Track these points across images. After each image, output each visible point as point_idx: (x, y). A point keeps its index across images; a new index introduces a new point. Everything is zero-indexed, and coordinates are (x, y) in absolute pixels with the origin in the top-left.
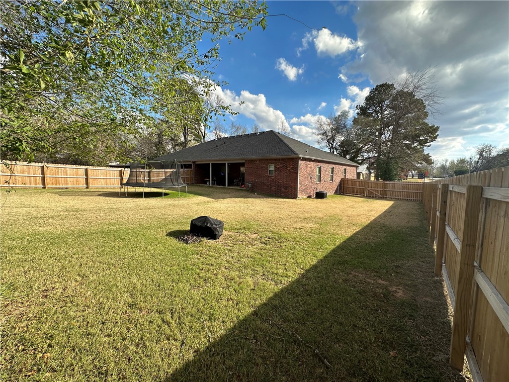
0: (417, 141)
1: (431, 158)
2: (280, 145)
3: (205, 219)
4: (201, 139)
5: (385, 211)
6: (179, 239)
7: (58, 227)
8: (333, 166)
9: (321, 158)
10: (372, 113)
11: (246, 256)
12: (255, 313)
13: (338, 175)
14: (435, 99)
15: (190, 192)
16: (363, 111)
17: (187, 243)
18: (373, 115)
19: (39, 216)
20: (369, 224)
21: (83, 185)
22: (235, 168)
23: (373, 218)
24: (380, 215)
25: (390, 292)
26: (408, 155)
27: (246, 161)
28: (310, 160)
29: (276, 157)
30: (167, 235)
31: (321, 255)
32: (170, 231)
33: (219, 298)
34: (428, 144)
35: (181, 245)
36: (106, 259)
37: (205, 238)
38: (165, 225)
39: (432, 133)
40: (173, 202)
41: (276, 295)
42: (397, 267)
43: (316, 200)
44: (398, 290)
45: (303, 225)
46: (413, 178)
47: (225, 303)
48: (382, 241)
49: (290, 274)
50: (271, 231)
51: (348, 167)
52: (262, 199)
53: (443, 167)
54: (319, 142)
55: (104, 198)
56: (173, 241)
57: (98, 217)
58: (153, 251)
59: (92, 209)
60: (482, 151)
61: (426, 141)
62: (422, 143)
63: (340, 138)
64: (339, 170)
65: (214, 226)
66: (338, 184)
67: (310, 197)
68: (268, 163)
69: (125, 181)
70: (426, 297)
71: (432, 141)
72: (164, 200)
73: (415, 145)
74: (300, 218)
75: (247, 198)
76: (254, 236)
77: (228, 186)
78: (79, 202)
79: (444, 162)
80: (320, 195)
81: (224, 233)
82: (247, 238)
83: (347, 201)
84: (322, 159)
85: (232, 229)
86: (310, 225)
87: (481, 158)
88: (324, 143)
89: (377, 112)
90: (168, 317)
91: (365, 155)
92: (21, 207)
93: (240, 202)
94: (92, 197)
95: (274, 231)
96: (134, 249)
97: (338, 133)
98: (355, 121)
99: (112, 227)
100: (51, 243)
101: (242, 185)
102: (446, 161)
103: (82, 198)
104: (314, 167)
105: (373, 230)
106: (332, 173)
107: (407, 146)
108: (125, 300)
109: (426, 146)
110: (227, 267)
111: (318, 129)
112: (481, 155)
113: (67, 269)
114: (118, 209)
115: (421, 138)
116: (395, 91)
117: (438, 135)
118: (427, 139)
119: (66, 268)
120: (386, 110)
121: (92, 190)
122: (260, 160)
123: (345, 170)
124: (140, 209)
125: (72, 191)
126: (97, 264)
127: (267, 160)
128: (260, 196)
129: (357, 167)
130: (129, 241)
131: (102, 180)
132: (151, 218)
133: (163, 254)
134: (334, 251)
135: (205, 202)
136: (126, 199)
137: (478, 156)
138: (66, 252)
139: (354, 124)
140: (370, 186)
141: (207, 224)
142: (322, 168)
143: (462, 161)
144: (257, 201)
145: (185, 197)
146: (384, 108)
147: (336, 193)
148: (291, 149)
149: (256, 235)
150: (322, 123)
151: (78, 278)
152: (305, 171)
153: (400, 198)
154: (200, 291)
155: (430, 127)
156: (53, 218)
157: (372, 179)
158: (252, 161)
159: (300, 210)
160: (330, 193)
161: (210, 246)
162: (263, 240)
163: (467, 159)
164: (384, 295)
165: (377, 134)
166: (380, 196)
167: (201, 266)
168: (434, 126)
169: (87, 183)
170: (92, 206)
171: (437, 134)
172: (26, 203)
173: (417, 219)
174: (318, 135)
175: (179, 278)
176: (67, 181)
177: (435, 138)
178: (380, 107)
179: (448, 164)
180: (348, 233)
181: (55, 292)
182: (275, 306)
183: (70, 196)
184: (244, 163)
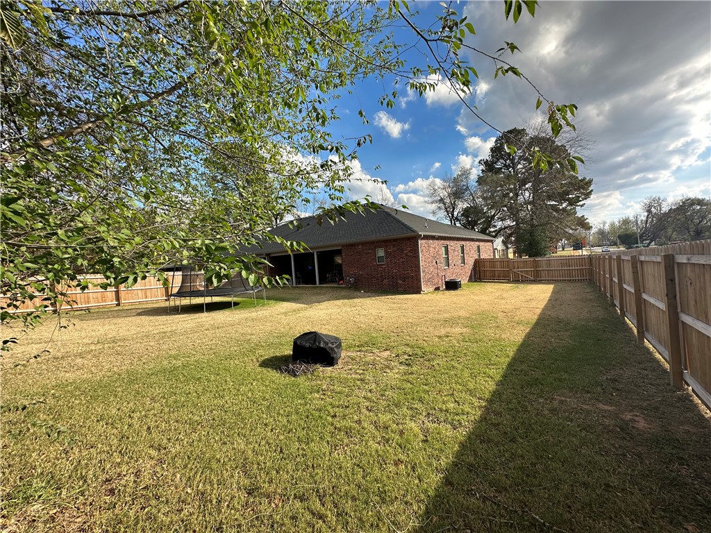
0: (565, 200)
1: (587, 221)
2: (388, 221)
3: (312, 336)
4: (272, 221)
5: (549, 300)
6: (280, 370)
7: (93, 369)
8: (463, 243)
9: (446, 233)
10: (501, 168)
11: (389, 386)
12: (448, 482)
13: (471, 256)
14: (583, 143)
15: (269, 298)
16: (489, 166)
17: (295, 376)
18: (503, 170)
19: (59, 354)
20: (539, 319)
21: (112, 301)
22: (327, 257)
23: (539, 311)
24: (545, 306)
25: (627, 423)
26: (558, 220)
27: (343, 246)
28: (433, 238)
29: (386, 238)
30: (260, 366)
31: (497, 373)
32: (263, 359)
33: (382, 461)
34: (581, 203)
35: (288, 379)
36: (184, 414)
37: (318, 366)
38: (253, 350)
39: (584, 188)
40: (249, 315)
41: (463, 446)
42: (614, 380)
43: (447, 293)
44: (636, 418)
45: (448, 330)
46: (563, 250)
47: (392, 468)
48: (569, 343)
49: (467, 408)
50: (408, 345)
51: (482, 243)
52: (374, 298)
53: (601, 233)
54: (434, 213)
55: (147, 317)
56: (273, 374)
57: (149, 347)
58: (250, 395)
59: (135, 336)
60: (650, 206)
61: (577, 200)
62: (573, 202)
63: (462, 205)
64: (471, 247)
65: (330, 345)
66: (471, 267)
67: (437, 289)
68: (375, 247)
69: (175, 290)
70: (683, 425)
71: (586, 199)
72: (235, 312)
73: (564, 205)
74: (438, 321)
75: (351, 298)
76: (387, 354)
77: (320, 283)
78: (113, 327)
79: (602, 226)
80: (452, 286)
81: (343, 354)
82: (378, 359)
83: (491, 290)
84: (446, 235)
85: (350, 347)
86: (458, 330)
87: (650, 216)
88: (442, 214)
89: (507, 167)
90: (317, 505)
91: (499, 224)
92: (28, 344)
93: (345, 305)
94: (130, 319)
95: (411, 343)
96: (221, 393)
97: (459, 198)
98: (480, 181)
99: (174, 361)
100: (91, 397)
101: (340, 280)
102: (604, 223)
103: (115, 321)
104: (437, 246)
105: (548, 328)
106: (463, 253)
107: (554, 208)
108: (238, 483)
109: (578, 206)
110: (369, 408)
111: (432, 195)
112: (649, 211)
113: (131, 439)
114: (173, 333)
115: (570, 196)
116: (528, 138)
117: (592, 191)
118: (579, 197)
119: (128, 438)
120: (519, 163)
121: (125, 308)
122: (363, 244)
123: (479, 247)
124: (206, 330)
125: (98, 312)
126: (174, 425)
127: (373, 243)
128: (370, 294)
129: (492, 241)
130: (209, 380)
131: (139, 292)
132: (227, 342)
133: (267, 397)
134: (510, 365)
135: (294, 311)
136: (180, 316)
137: (646, 214)
138: (119, 410)
139: (479, 185)
140: (516, 266)
141: (320, 343)
142: (449, 247)
143: (626, 222)
144: (368, 302)
145: (264, 305)
146: (516, 161)
147: (470, 280)
148: (405, 225)
149: (388, 352)
150: (436, 188)
151: (153, 453)
152: (428, 253)
153: (559, 279)
154: (348, 453)
155: (582, 181)
156: (81, 355)
157: (511, 256)
158: (351, 246)
159: (433, 308)
160: (464, 281)
161: (330, 377)
162: (402, 359)
163: (631, 218)
164: (622, 429)
165: (511, 195)
166: (532, 278)
167: (331, 410)
168: (584, 179)
169: (118, 299)
170: (133, 332)
171: (590, 189)
172: (34, 337)
173: (599, 306)
174: (432, 203)
175: (307, 434)
176: (88, 298)
177: (587, 195)
178: (510, 159)
179: (607, 227)
180: (517, 336)
181: (123, 482)
182: (472, 465)
183: (96, 319)
184: (341, 250)
